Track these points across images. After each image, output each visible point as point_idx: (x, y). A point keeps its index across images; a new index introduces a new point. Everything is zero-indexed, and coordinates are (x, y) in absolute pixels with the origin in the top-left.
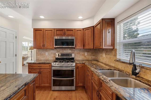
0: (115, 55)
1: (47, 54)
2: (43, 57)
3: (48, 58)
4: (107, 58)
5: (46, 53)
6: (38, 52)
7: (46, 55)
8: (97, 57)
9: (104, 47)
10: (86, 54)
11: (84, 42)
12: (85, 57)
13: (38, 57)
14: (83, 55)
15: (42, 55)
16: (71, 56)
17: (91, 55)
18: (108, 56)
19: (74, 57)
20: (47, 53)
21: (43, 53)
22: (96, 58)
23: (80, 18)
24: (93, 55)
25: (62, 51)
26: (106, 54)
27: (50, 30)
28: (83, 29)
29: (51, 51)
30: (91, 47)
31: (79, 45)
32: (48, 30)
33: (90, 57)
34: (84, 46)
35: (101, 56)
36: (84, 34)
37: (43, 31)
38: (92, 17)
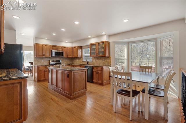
0: (82, 60)
2: (39, 63)
5: (42, 60)
6: (35, 59)
11: (67, 54)
12: (66, 62)
13: (36, 63)
15: (39, 61)
18: (79, 61)
19: (61, 62)
23: (67, 42)
27: (49, 46)
28: (67, 47)
29: (46, 59)
30: (71, 57)
31: (65, 55)
32: (47, 46)
33: (69, 62)
34: (67, 56)
35: (76, 61)
36: (67, 50)
37: (43, 46)
38: (72, 42)
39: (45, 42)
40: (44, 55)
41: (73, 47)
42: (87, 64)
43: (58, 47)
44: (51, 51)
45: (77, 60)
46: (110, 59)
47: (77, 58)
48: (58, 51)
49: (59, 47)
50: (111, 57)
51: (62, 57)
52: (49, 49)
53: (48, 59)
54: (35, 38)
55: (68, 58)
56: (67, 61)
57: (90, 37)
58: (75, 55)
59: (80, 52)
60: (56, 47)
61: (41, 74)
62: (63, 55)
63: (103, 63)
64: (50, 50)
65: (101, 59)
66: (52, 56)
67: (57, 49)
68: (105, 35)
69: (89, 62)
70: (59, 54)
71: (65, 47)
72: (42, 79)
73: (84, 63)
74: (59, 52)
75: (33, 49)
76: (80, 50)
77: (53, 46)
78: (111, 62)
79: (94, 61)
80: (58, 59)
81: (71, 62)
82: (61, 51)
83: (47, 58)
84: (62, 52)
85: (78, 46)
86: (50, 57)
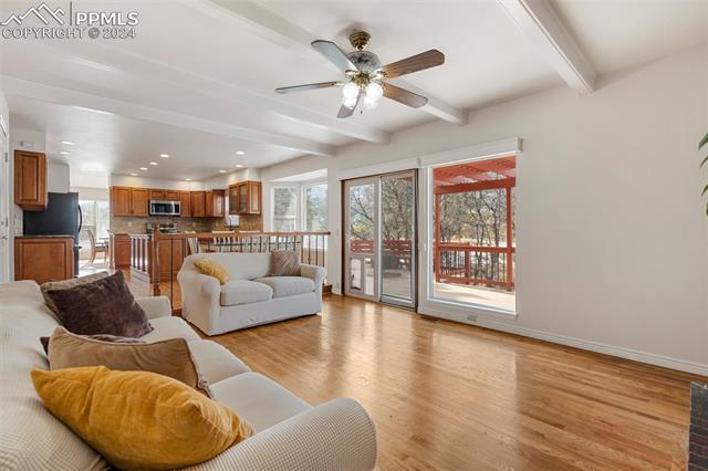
2: (122, 230)
5: (129, 223)
6: (113, 221)
7: (129, 226)
11: (192, 208)
13: (114, 229)
14: (189, 225)
15: (122, 225)
16: (173, 227)
17: (202, 226)
23: (189, 179)
27: (143, 190)
28: (190, 192)
29: (139, 220)
30: (202, 214)
31: (185, 212)
32: (138, 190)
33: (201, 228)
34: (192, 213)
36: (192, 199)
37: (130, 191)
38: (203, 181)
39: (133, 182)
40: (132, 212)
43: (166, 192)
44: (149, 201)
49: (169, 192)
51: (179, 216)
52: (145, 198)
53: (142, 220)
54: (112, 174)
55: (193, 218)
58: (209, 211)
59: (219, 205)
60: (161, 194)
62: (179, 212)
64: (147, 200)
66: (151, 213)
67: (164, 198)
68: (247, 168)
71: (185, 193)
75: (108, 197)
76: (220, 199)
77: (154, 191)
80: (168, 221)
83: (140, 218)
84: (178, 205)
85: (213, 190)
86: (148, 215)
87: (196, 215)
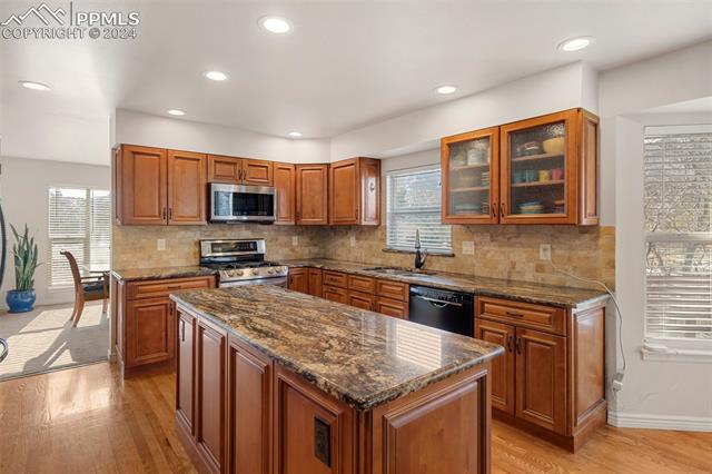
0: (383, 240)
1: (161, 244)
2: (143, 259)
3: (168, 262)
4: (361, 247)
5: (159, 240)
6: (120, 237)
7: (159, 249)
8: (324, 248)
9: (363, 223)
10: (295, 240)
11: (298, 204)
12: (293, 250)
13: (124, 257)
14: (286, 245)
15: (142, 249)
16: (256, 250)
17: (308, 245)
18: (365, 244)
19: (264, 252)
20: (164, 240)
21: (144, 240)
22: (322, 251)
23: (295, 134)
24: (315, 245)
25: (221, 233)
26: (357, 239)
27: (194, 158)
28: (295, 165)
29: (181, 234)
30: (320, 220)
31: (284, 213)
32: (184, 157)
33: (307, 250)
34: (297, 216)
35: (343, 244)
36: (297, 182)
37: (163, 159)
38: (325, 138)
39: (170, 134)
40: (167, 214)
41: (329, 165)
42: (419, 265)
43: (245, 163)
44: (208, 186)
45: (352, 242)
46: (603, 241)
47: (352, 227)
48: (251, 190)
49: (254, 164)
50: (611, 231)
51: (271, 223)
52: (198, 178)
53: (190, 234)
54: (117, 109)
55: (299, 228)
56: (295, 243)
57: (447, 90)
58: (341, 212)
59: (372, 196)
60: (234, 167)
61: (147, 331)
62: (272, 214)
63: (540, 268)
64: (204, 182)
65: (523, 239)
66: (213, 217)
67: (240, 178)
68: (577, 62)
69: (428, 254)
70: (254, 205)
71: (284, 168)
72: (152, 357)
73: (394, 260)
74: (256, 196)
75: (108, 177)
76: (372, 181)
77: (221, 161)
78: (612, 265)
79: (468, 248)
80: (245, 234)
81: (315, 250)
82: (264, 190)
83: (187, 227)
84: (271, 197)
85: (361, 159)
86: (205, 222)
87: (307, 220)
